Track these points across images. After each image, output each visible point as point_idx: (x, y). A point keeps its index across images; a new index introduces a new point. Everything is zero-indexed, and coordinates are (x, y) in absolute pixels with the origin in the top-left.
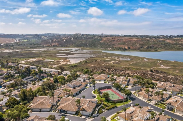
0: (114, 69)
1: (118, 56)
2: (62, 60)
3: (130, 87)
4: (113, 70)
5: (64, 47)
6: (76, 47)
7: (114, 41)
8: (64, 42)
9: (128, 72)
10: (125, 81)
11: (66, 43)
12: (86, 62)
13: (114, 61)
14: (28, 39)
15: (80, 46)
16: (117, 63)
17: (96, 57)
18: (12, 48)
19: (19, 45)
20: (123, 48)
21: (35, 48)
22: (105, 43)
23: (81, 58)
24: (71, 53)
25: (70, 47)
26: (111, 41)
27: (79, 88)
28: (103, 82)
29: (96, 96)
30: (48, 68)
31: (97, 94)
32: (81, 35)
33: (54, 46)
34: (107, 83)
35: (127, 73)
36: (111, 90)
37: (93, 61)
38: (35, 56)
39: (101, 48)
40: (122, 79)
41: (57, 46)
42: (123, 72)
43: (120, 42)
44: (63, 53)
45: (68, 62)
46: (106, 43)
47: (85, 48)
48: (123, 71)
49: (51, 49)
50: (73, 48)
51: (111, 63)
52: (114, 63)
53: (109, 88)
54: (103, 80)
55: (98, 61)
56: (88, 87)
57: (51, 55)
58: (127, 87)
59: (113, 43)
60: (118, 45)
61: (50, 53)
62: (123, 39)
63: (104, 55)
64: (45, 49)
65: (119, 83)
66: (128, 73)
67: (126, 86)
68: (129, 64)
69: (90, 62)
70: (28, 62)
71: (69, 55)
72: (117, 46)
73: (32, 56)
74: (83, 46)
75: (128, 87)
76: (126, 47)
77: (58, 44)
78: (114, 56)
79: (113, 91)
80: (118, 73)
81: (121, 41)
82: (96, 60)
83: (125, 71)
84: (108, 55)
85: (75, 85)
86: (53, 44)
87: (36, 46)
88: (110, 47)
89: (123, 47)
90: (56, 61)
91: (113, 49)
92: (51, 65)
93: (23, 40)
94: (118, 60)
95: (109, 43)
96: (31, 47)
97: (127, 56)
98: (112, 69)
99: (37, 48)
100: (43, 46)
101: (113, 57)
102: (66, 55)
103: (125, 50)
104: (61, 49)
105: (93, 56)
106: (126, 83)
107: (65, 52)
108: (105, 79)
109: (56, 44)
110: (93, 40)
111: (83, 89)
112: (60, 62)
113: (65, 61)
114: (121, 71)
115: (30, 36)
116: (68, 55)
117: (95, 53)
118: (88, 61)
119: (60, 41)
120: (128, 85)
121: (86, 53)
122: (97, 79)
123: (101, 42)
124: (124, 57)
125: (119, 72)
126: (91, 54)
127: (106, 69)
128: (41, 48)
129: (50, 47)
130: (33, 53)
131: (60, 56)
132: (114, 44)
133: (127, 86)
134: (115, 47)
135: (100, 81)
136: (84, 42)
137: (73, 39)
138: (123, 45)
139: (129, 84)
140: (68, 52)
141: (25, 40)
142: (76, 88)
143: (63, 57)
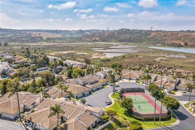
0: (157, 65)
1: (169, 53)
2: (97, 54)
3: (179, 94)
4: (157, 67)
5: (105, 41)
6: (118, 42)
7: (166, 36)
8: (105, 36)
9: (180, 70)
10: (171, 82)
11: (108, 37)
12: (124, 57)
13: (162, 58)
14: (71, 35)
15: (123, 42)
16: (166, 60)
17: (140, 52)
18: (52, 41)
19: (59, 39)
20: (176, 44)
21: (74, 42)
22: (154, 39)
23: (120, 53)
24: (111, 47)
25: (112, 41)
26: (162, 36)
27: (91, 86)
28: (135, 81)
29: (113, 102)
30: (75, 61)
31: (117, 98)
32: (126, 30)
33: (94, 41)
34: (141, 83)
35: (178, 73)
36: (142, 94)
37: (132, 56)
38: (70, 49)
39: (148, 43)
40: (166, 79)
41: (98, 41)
42: (171, 70)
43: (173, 37)
44: (101, 47)
45: (102, 56)
46: (156, 38)
47: (129, 43)
48: (172, 68)
49: (89, 43)
50: (115, 44)
51: (157, 59)
52: (161, 60)
53: (140, 91)
54: (136, 79)
55: (140, 56)
56: (108, 86)
57: (88, 48)
58: (174, 93)
59: (164, 38)
60: (171, 40)
61: (87, 47)
62: (178, 34)
63: (150, 51)
64: (84, 43)
65: (159, 86)
66: (180, 72)
67: (172, 92)
68: (183, 62)
69: (129, 57)
70: (58, 54)
71: (107, 50)
72: (169, 42)
73: (67, 49)
74: (127, 42)
75: (176, 93)
76: (181, 43)
77: (99, 38)
78: (164, 52)
79: (146, 97)
80: (163, 71)
81: (176, 36)
82: (137, 56)
83: (175, 69)
84: (156, 51)
85: (86, 82)
86: (94, 39)
87: (76, 40)
88: (159, 43)
89: (178, 42)
90: (89, 55)
91: (164, 45)
92: (80, 58)
93: (67, 35)
94: (168, 56)
95: (159, 39)
96: (70, 41)
97: (182, 52)
98: (154, 66)
99: (76, 42)
100: (83, 41)
101: (161, 54)
102: (103, 49)
103: (180, 46)
104: (101, 44)
105: (135, 51)
106: (174, 85)
107: (103, 47)
108: (139, 76)
109: (97, 38)
110: (139, 34)
111: (98, 89)
112: (93, 56)
113: (99, 55)
114: (168, 69)
115: (75, 32)
116: (105, 49)
117: (138, 49)
118: (126, 56)
119: (102, 36)
120: (176, 90)
121: (128, 48)
122: (125, 76)
123: (148, 37)
124: (177, 54)
125: (165, 71)
126: (133, 49)
127: (146, 64)
128: (80, 43)
129: (89, 42)
130: (69, 46)
131: (96, 49)
132: (165, 40)
133: (174, 90)
134: (166, 43)
135: (130, 79)
136: (128, 36)
137: (117, 33)
138: (178, 40)
139: (178, 87)
140: (107, 47)
141: (69, 35)
142: (87, 86)
143: (98, 51)
